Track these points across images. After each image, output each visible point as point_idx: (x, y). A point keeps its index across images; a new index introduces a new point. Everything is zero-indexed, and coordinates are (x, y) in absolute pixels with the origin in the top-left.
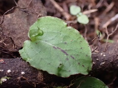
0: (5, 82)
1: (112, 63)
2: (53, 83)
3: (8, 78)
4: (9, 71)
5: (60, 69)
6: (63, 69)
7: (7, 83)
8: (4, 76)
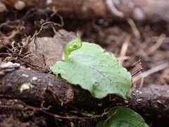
0: (27, 90)
1: (149, 101)
2: (83, 110)
3: (32, 86)
4: (35, 78)
5: (95, 87)
6: (99, 88)
7: (29, 93)
8: (27, 82)
